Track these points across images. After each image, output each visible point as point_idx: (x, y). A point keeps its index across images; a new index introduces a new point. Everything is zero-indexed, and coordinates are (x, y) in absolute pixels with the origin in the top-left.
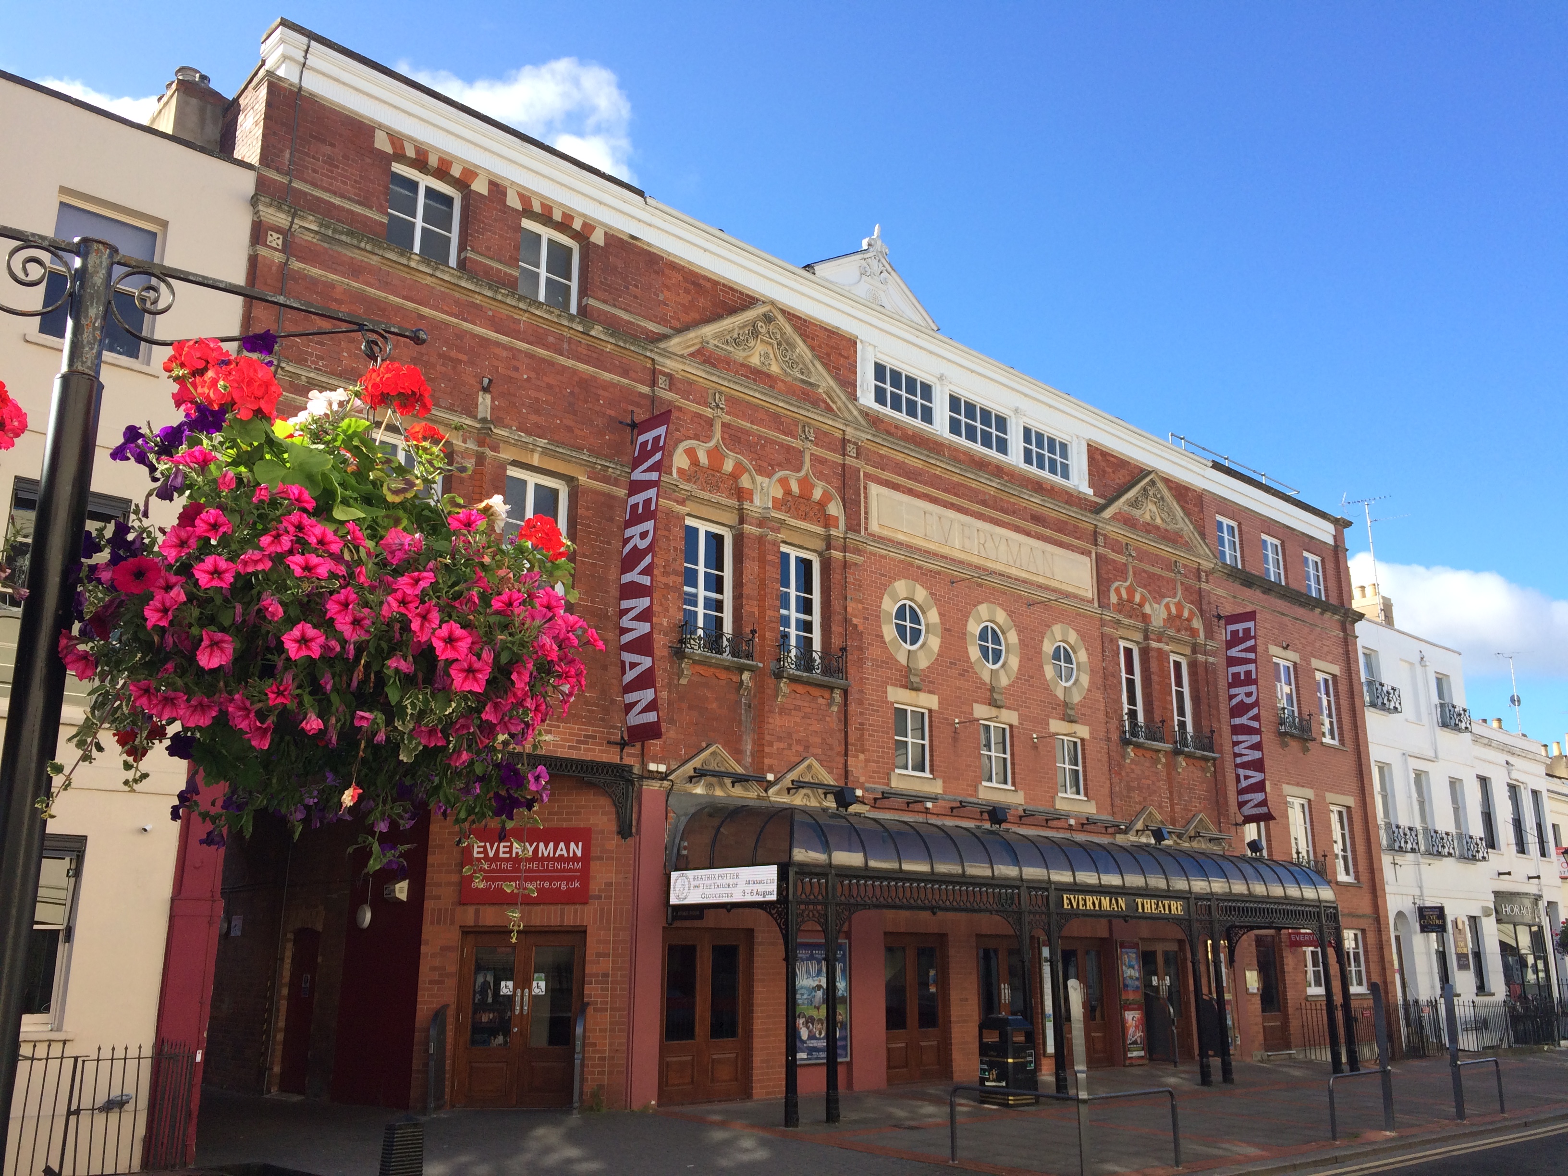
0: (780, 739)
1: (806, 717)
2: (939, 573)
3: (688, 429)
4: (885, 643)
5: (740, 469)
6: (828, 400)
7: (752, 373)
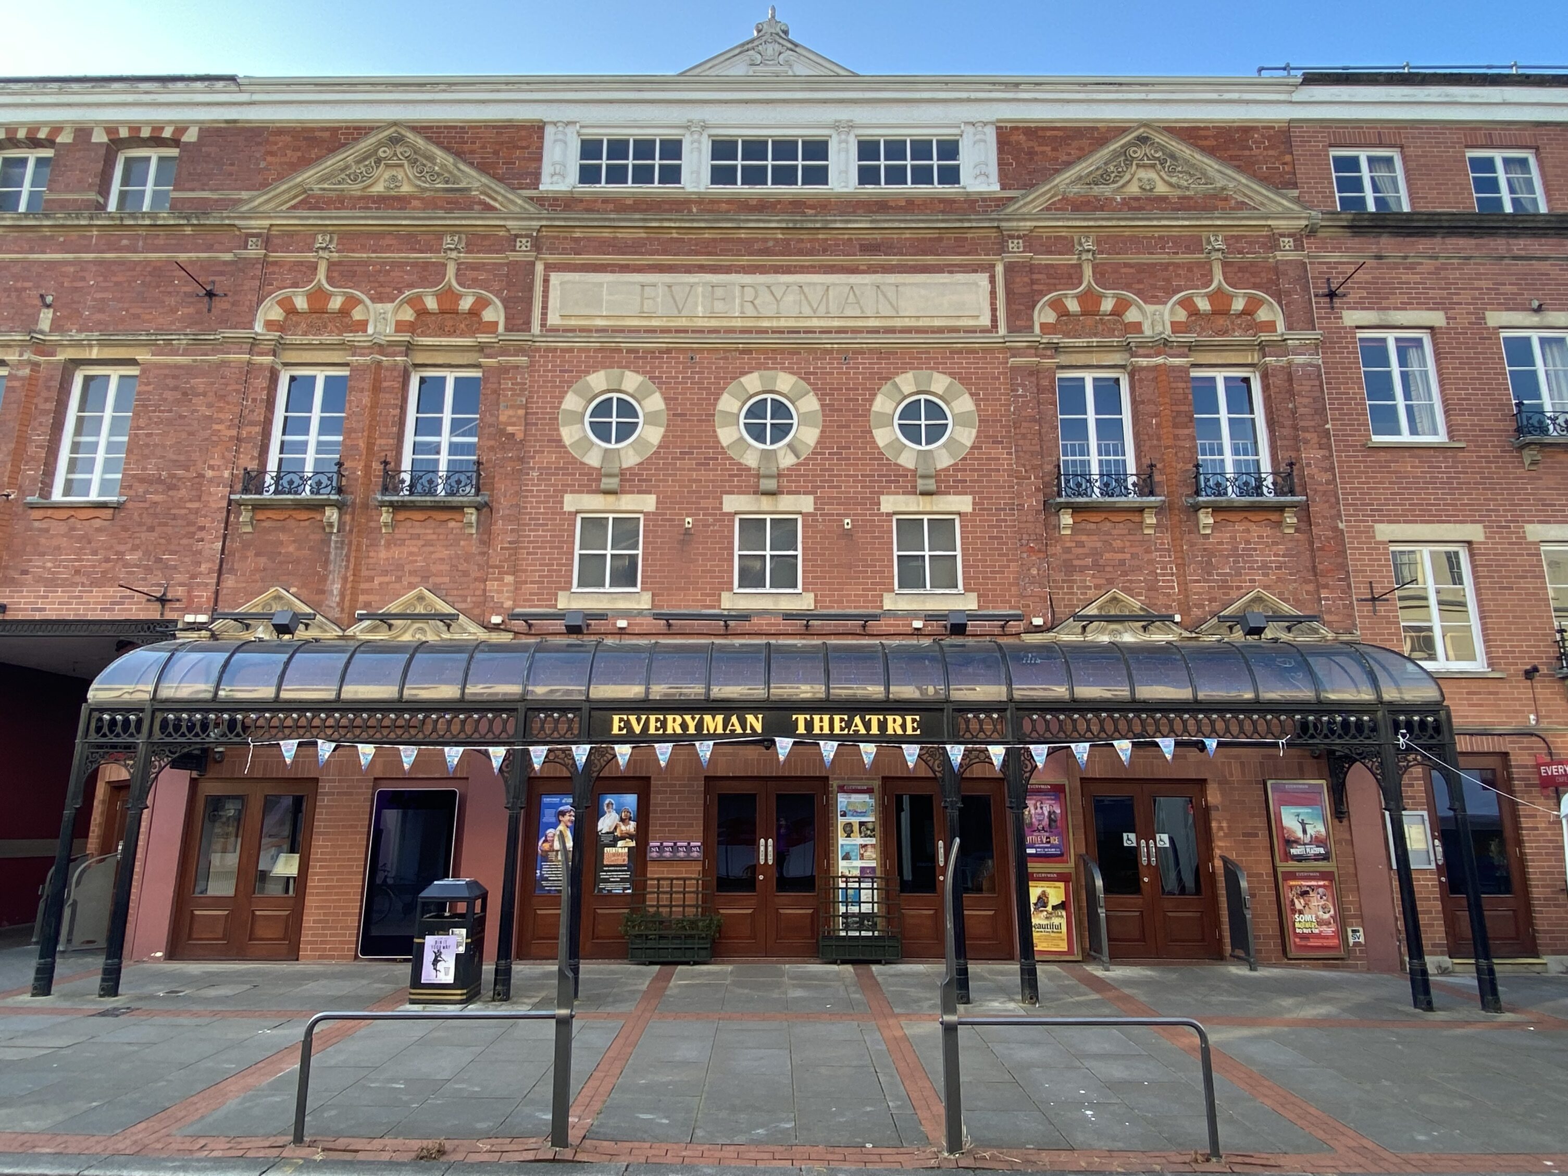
0: (385, 573)
1: (428, 544)
2: (668, 351)
3: (283, 280)
4: (564, 447)
5: (351, 302)
6: (488, 200)
7: (374, 202)
